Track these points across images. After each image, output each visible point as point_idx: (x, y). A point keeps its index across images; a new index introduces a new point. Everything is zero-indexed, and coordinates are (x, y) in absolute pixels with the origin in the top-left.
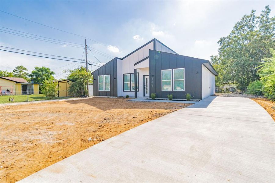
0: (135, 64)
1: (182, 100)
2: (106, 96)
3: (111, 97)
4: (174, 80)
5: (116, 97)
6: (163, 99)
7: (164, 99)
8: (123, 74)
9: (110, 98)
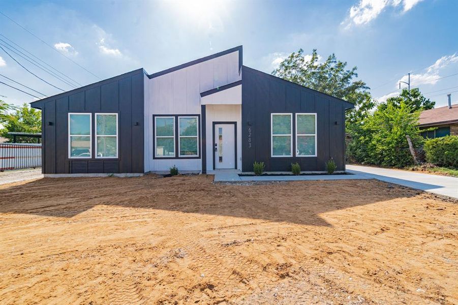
0: (203, 95)
1: (310, 172)
2: (104, 173)
3: (123, 175)
4: (297, 135)
5: (142, 175)
6: (274, 173)
7: (276, 173)
8: (154, 116)
9: (119, 178)
